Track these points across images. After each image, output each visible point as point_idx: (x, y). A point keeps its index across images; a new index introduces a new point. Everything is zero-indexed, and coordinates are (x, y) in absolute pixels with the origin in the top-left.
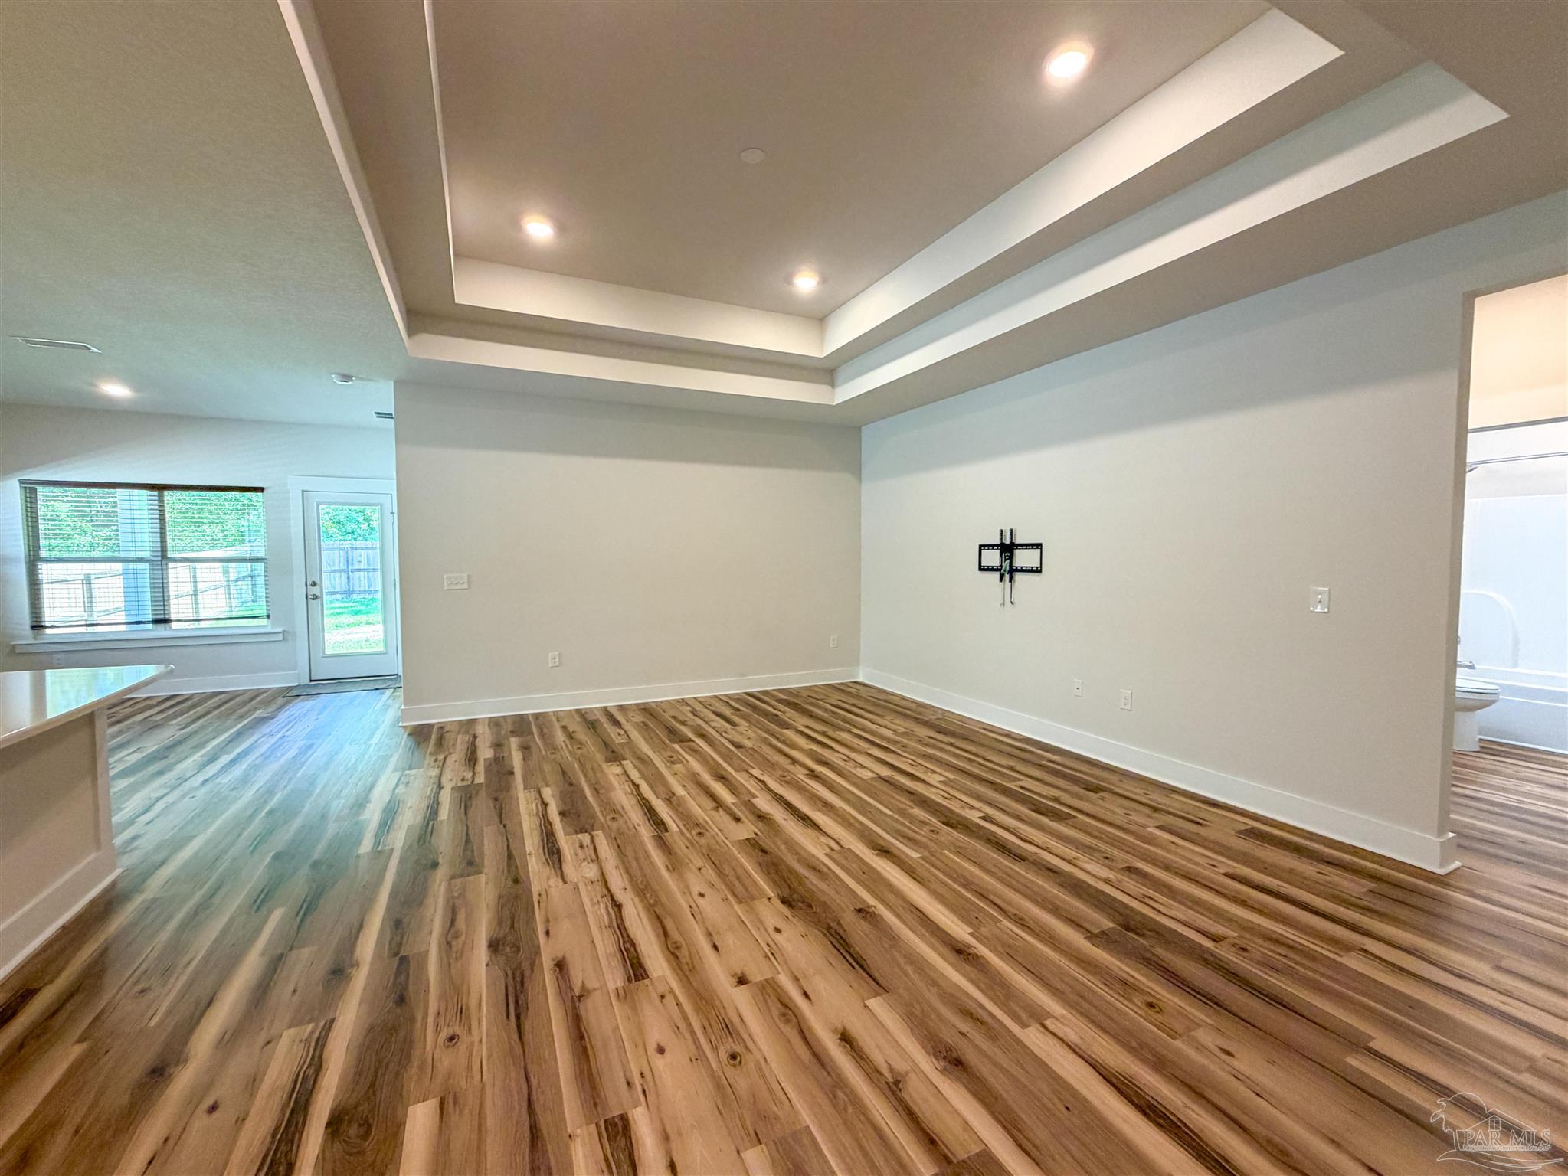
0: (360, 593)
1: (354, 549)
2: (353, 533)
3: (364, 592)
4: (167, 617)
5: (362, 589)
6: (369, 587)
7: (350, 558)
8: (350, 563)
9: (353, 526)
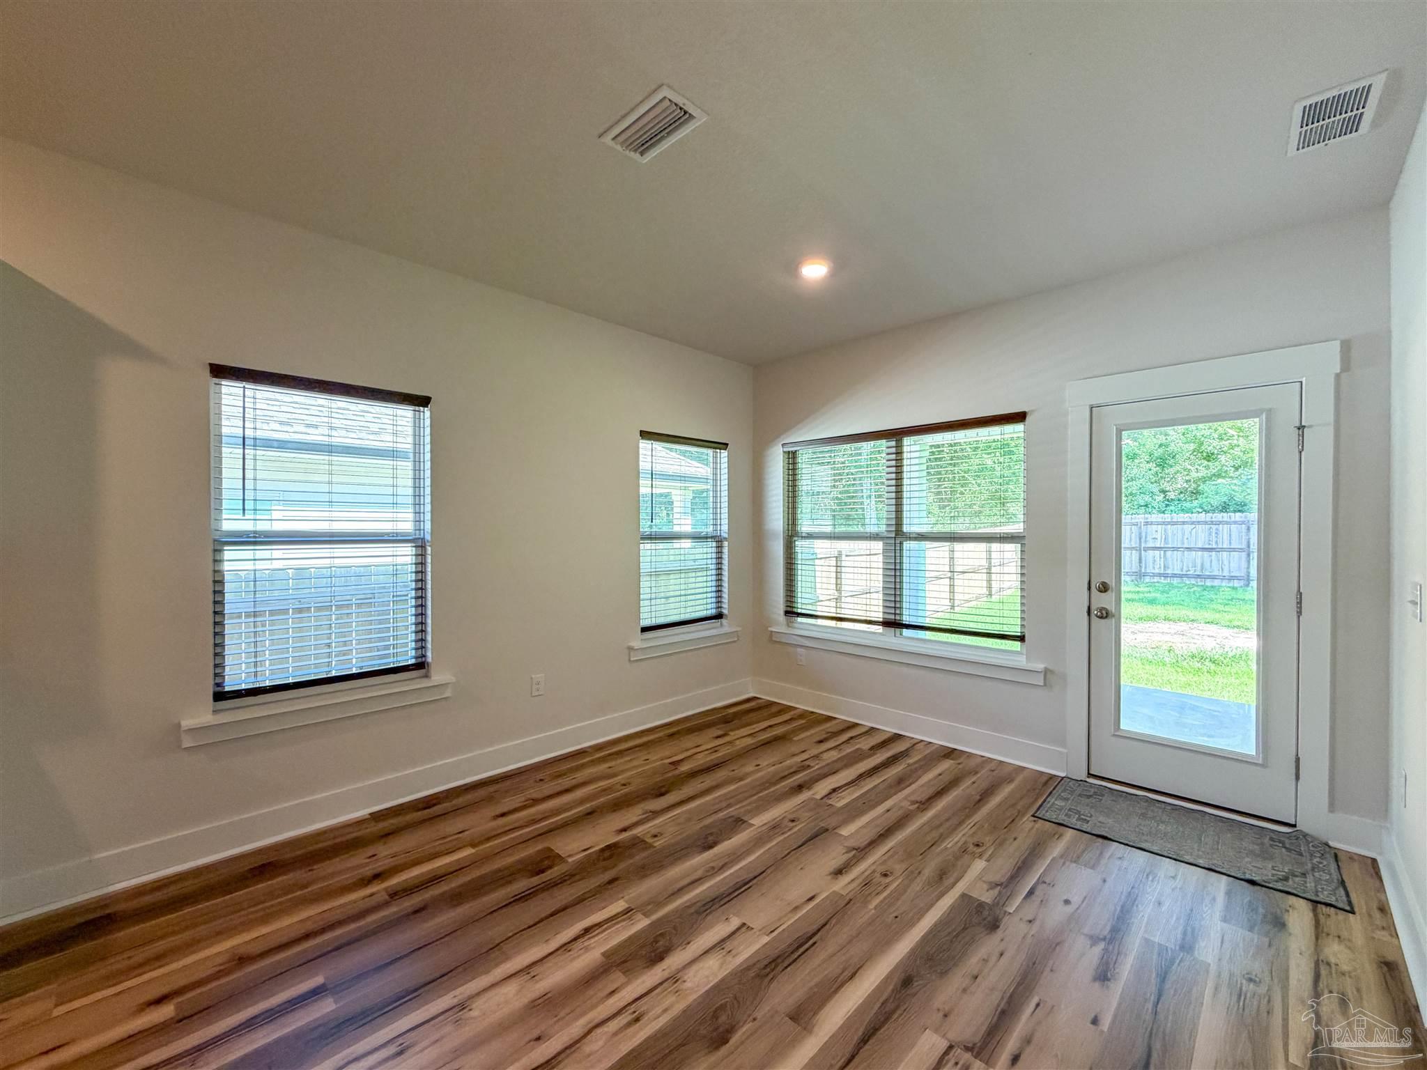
0: (1154, 575)
1: (1147, 523)
2: (1146, 506)
3: (1160, 575)
4: (898, 618)
5: (1157, 571)
6: (1165, 570)
7: (1144, 535)
8: (1143, 540)
9: (1148, 498)
